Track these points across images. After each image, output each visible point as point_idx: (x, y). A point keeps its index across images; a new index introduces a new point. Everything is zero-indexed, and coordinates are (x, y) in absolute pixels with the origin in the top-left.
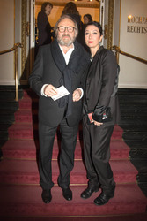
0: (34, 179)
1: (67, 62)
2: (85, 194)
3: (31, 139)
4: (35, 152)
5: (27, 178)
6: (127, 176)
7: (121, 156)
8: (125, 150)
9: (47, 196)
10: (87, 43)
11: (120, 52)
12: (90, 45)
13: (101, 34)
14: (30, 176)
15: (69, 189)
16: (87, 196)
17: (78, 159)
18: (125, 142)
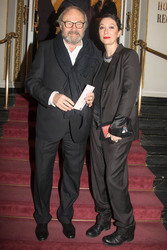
0: (26, 211)
1: (73, 62)
2: (92, 231)
3: (26, 160)
4: (30, 176)
5: (17, 208)
6: (149, 211)
7: (142, 186)
8: (148, 178)
9: (42, 232)
10: (102, 39)
11: (147, 49)
12: (106, 42)
13: (119, 29)
14: (21, 207)
15: (71, 225)
16: (95, 235)
17: (84, 187)
18: (150, 168)
